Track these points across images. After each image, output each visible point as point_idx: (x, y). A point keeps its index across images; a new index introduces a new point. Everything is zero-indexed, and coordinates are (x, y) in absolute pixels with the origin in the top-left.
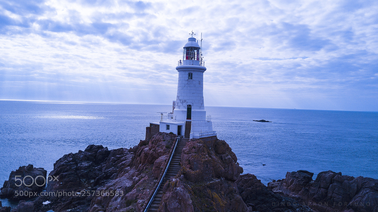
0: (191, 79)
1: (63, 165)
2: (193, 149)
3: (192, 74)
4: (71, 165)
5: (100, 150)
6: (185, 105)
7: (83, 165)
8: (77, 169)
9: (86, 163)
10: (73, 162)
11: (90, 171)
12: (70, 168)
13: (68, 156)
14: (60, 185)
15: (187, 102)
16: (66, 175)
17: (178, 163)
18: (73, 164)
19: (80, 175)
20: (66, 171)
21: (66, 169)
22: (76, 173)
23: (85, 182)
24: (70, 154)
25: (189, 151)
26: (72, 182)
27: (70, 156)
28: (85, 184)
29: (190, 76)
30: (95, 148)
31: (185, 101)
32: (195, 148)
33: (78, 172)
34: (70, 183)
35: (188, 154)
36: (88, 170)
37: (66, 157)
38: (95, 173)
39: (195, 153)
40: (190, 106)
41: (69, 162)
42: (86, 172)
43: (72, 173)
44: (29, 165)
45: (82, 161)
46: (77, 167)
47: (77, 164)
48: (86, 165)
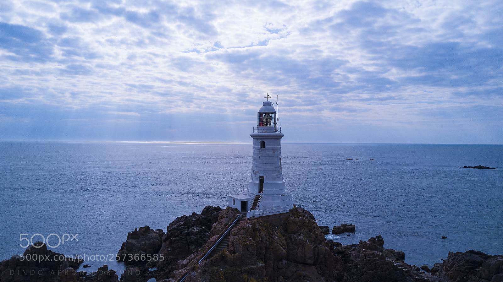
0: (264, 147)
1: (174, 229)
2: (242, 230)
3: (264, 142)
4: (182, 229)
5: (215, 213)
6: (258, 176)
7: (194, 230)
8: (188, 234)
9: (197, 228)
10: (185, 226)
11: (201, 237)
12: (181, 233)
13: (181, 219)
14: (168, 251)
15: (259, 173)
16: (175, 240)
17: (227, 244)
18: (184, 228)
19: (189, 241)
20: (177, 236)
21: (176, 234)
22: (185, 239)
23: (194, 249)
24: (182, 217)
25: (237, 233)
26: (180, 248)
27: (183, 219)
28: (193, 252)
29: (263, 145)
30: (212, 210)
31: (258, 172)
32: (243, 229)
33: (188, 237)
34: (178, 249)
35: (234, 235)
36: (199, 236)
37: (179, 219)
38: (204, 240)
39: (243, 234)
40: (263, 177)
41: (181, 226)
42: (195, 238)
43: (181, 239)
44: (146, 226)
45: (193, 225)
46: (188, 232)
47: (188, 228)
48: (197, 230)
